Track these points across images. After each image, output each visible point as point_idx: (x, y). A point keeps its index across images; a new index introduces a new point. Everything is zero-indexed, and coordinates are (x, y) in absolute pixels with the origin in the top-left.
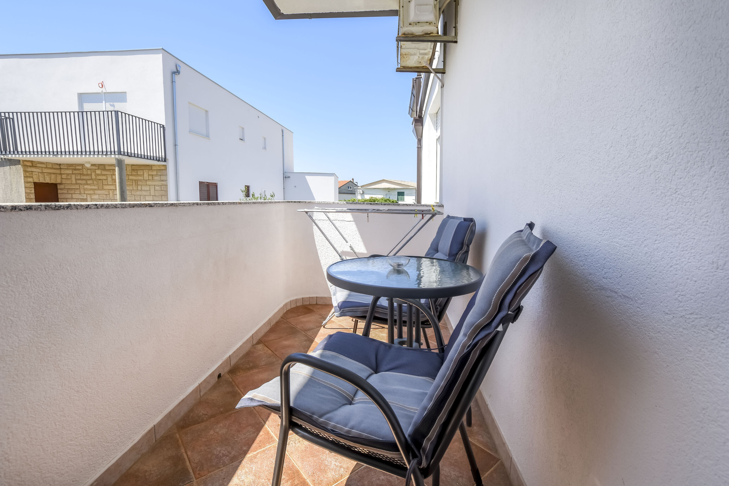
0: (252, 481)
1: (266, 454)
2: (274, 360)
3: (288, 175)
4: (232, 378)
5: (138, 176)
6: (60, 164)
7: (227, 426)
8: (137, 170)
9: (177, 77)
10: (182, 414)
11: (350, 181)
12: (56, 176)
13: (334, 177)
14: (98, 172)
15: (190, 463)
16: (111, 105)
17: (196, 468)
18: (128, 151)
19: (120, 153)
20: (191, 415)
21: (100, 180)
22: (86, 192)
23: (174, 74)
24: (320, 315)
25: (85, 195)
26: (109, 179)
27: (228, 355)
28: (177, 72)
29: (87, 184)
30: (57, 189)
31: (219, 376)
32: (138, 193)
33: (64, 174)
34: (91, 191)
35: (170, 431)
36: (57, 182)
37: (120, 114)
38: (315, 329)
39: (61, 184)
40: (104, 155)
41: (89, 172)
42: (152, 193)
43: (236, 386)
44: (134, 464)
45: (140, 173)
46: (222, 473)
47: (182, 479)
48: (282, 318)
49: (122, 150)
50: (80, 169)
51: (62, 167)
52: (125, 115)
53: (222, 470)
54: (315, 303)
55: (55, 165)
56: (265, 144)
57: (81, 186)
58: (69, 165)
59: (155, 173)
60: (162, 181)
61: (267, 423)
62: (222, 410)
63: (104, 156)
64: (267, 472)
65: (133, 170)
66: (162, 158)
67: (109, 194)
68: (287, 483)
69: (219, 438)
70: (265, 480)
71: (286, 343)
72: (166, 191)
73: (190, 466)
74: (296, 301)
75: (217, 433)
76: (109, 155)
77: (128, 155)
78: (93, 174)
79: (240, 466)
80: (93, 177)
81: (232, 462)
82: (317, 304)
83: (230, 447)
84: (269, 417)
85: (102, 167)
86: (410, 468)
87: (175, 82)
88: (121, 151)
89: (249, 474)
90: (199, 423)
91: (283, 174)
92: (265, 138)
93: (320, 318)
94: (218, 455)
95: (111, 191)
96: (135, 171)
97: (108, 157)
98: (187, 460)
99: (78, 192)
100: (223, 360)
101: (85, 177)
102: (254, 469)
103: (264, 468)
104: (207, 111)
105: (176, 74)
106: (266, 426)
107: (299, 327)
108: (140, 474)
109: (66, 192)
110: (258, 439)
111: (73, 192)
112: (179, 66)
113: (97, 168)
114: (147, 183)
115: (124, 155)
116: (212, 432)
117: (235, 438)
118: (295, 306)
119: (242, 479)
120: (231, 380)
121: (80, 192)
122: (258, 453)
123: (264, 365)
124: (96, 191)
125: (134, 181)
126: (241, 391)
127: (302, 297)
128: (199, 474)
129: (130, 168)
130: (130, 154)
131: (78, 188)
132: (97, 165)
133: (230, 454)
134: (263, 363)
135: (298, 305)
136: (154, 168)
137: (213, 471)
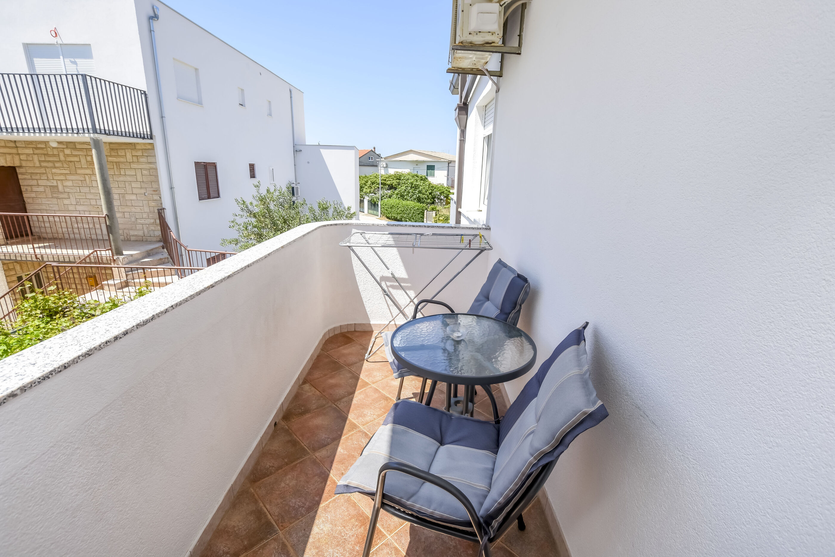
0: (330, 529)
1: (337, 502)
2: (324, 402)
3: (299, 148)
4: (287, 425)
5: (119, 158)
6: (15, 141)
7: (295, 477)
8: (117, 149)
9: (156, 24)
10: (251, 468)
11: (372, 150)
12: (13, 157)
13: (354, 151)
14: (67, 152)
15: (271, 516)
16: (72, 62)
17: (278, 520)
18: (104, 128)
19: (95, 131)
20: (259, 468)
21: (71, 162)
22: (56, 178)
23: (152, 19)
24: (361, 345)
25: (55, 182)
26: (83, 161)
27: (280, 403)
28: (154, 17)
29: (55, 167)
30: (17, 173)
31: (275, 424)
32: (122, 179)
33: (23, 154)
34: (62, 176)
35: (244, 486)
36: (15, 165)
37: (88, 78)
38: (358, 362)
39: (20, 167)
40: (75, 133)
41: (56, 152)
42: (139, 178)
43: (294, 435)
44: (221, 520)
45: (121, 153)
46: (302, 523)
47: (269, 531)
48: (322, 350)
49: (97, 127)
50: (42, 148)
51: (18, 145)
52: (96, 80)
53: (301, 521)
54: (353, 330)
55: (8, 142)
56: (270, 109)
57: (47, 170)
58: (28, 142)
59: (139, 153)
60: (150, 163)
61: (331, 471)
62: (286, 460)
63: (76, 135)
64: (342, 520)
65: (112, 149)
66: (147, 134)
67: (85, 180)
68: (360, 529)
69: (291, 490)
70: (341, 527)
71: (332, 381)
72: (157, 176)
73: (272, 520)
74: (334, 329)
75: (288, 485)
76: (81, 134)
77: (105, 133)
78: (61, 155)
79: (317, 516)
80: (62, 158)
81: (309, 513)
82: (355, 331)
83: (303, 498)
84: (332, 466)
85: (71, 145)
86: (482, 544)
87: (153, 31)
88: (96, 129)
89: (326, 523)
90: (268, 476)
91: (294, 147)
92: (270, 102)
93: (362, 349)
94: (294, 507)
95: (87, 177)
96: (115, 151)
97: (80, 136)
98: (268, 513)
99: (44, 177)
100: (277, 409)
101: (51, 159)
102: (329, 518)
103: (338, 516)
104: (196, 70)
105: (154, 20)
106: (331, 475)
107: (341, 361)
108: (229, 530)
109: (28, 177)
110: (327, 489)
111: (38, 177)
112: (157, 8)
113: (65, 147)
114: (132, 166)
115: (101, 133)
116: (283, 485)
117: (306, 489)
118: (333, 334)
119: (321, 528)
120: (287, 427)
121: (48, 177)
122: (330, 503)
123: (315, 409)
124: (68, 177)
125: (114, 164)
126: (300, 439)
127: (340, 325)
128: (282, 526)
129: (108, 147)
130: (107, 132)
131: (44, 172)
132: (65, 143)
133: (305, 505)
134: (314, 407)
135: (336, 333)
136: (138, 147)
137: (294, 522)
